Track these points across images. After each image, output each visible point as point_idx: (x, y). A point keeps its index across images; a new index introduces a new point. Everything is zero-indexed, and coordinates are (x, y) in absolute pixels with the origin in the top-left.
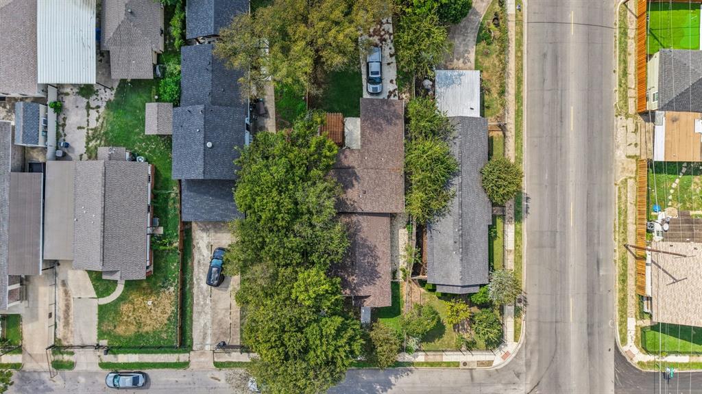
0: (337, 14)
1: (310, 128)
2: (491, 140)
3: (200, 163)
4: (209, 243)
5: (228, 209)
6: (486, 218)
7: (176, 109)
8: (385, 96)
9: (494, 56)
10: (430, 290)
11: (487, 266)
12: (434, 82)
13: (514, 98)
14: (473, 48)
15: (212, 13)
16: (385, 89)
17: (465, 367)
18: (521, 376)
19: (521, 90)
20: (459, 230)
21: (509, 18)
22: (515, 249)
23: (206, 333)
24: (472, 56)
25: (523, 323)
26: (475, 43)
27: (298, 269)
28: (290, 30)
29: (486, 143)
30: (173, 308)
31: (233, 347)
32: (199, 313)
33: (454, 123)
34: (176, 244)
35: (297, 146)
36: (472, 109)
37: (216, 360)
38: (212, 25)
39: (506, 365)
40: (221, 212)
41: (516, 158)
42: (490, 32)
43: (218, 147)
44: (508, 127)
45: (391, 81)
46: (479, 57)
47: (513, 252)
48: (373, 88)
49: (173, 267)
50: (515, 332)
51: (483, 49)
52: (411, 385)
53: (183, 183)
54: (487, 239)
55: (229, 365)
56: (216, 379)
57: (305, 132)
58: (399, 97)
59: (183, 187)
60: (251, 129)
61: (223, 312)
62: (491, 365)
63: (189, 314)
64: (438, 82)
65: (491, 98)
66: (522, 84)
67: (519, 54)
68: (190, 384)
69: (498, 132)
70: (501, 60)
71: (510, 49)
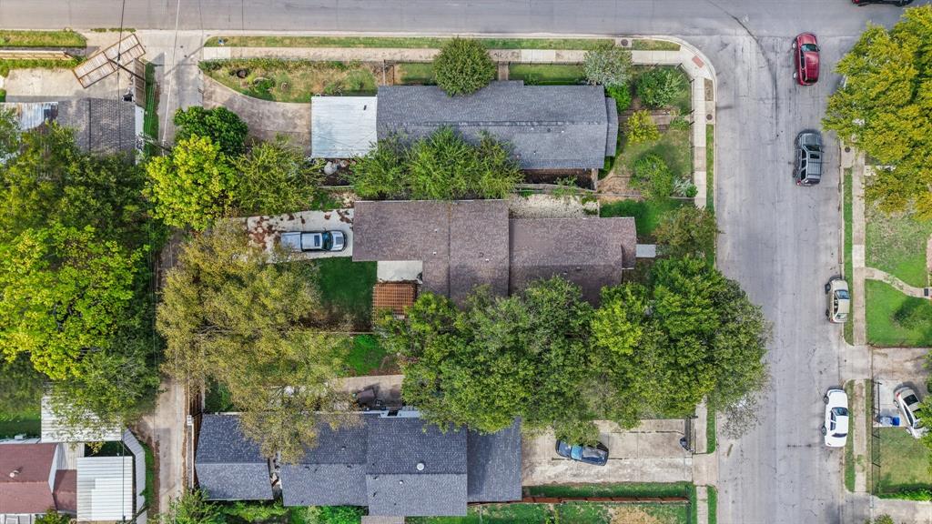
0: (243, 297)
1: (398, 329)
2: (408, 82)
3: (445, 479)
4: (549, 462)
5: (505, 439)
6: (514, 88)
7: (371, 512)
8: (347, 227)
9: (290, 76)
10: (612, 165)
11: (579, 87)
12: (327, 160)
13: (348, 50)
14: (278, 106)
15: (238, 466)
16: (338, 228)
17: (714, 117)
18: (726, 42)
19: (336, 39)
20: (533, 126)
21: (237, 56)
22: (555, 48)
23: (670, 464)
24: (291, 106)
25: (655, 38)
26: (272, 102)
27: (592, 346)
28: (263, 360)
29: (413, 89)
30: (637, 508)
31: (688, 428)
32: (643, 474)
33: (387, 132)
34: (552, 506)
35: (423, 348)
36: (365, 108)
37: (705, 451)
38: (254, 465)
39: (711, 61)
40: (509, 448)
41: (430, 47)
42: (256, 82)
43: (423, 455)
44: (388, 58)
45: (327, 218)
46: (292, 97)
47: (558, 51)
48: (337, 243)
49: (582, 510)
50: (666, 49)
51: (280, 91)
52: (738, 190)
53: (471, 500)
54: (543, 87)
55: (711, 433)
56: (730, 450)
57: (404, 337)
58: (349, 207)
59: (477, 500)
60: (395, 408)
61: (640, 441)
62: (711, 82)
63: (645, 488)
64: (329, 154)
65: (349, 81)
66: (328, 38)
67: (287, 41)
68: (736, 485)
69: (396, 73)
70: (296, 68)
71: (280, 55)
